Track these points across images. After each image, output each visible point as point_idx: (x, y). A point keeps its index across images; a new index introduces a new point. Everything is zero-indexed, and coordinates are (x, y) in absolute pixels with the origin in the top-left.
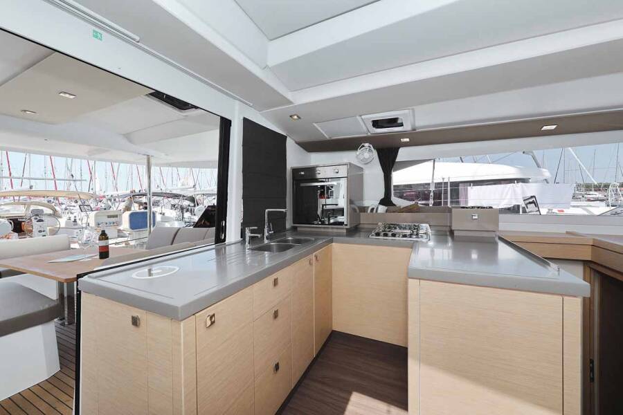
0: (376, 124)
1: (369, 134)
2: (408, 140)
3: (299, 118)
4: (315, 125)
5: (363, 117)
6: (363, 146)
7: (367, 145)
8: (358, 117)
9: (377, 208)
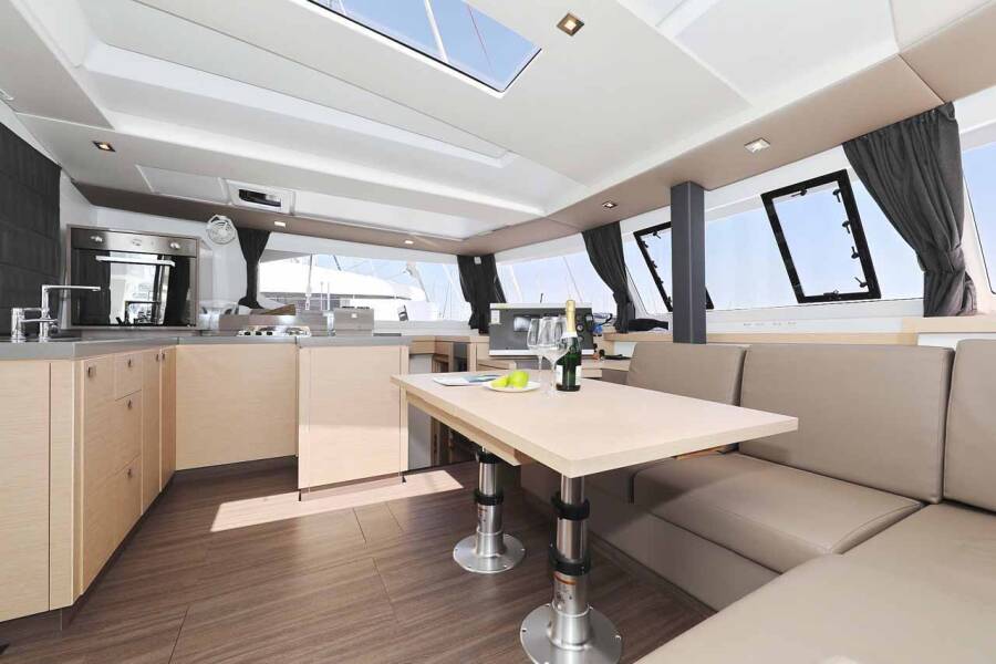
0: (244, 195)
1: (230, 204)
2: (283, 224)
3: (111, 149)
4: (138, 167)
5: (228, 181)
6: (217, 219)
7: (223, 218)
8: (219, 179)
9: (237, 310)
